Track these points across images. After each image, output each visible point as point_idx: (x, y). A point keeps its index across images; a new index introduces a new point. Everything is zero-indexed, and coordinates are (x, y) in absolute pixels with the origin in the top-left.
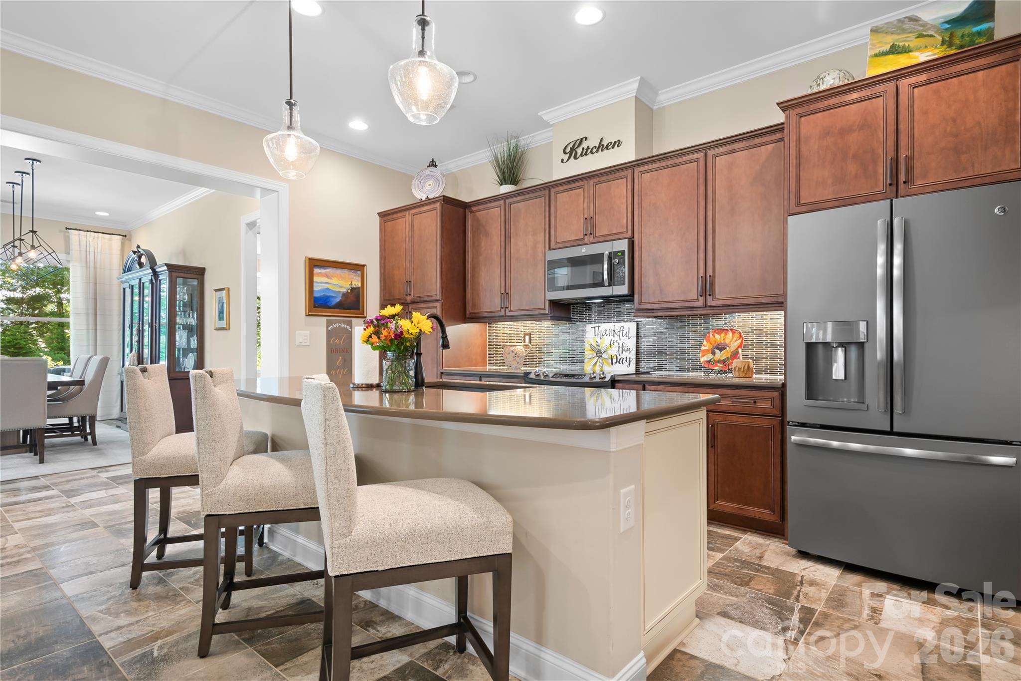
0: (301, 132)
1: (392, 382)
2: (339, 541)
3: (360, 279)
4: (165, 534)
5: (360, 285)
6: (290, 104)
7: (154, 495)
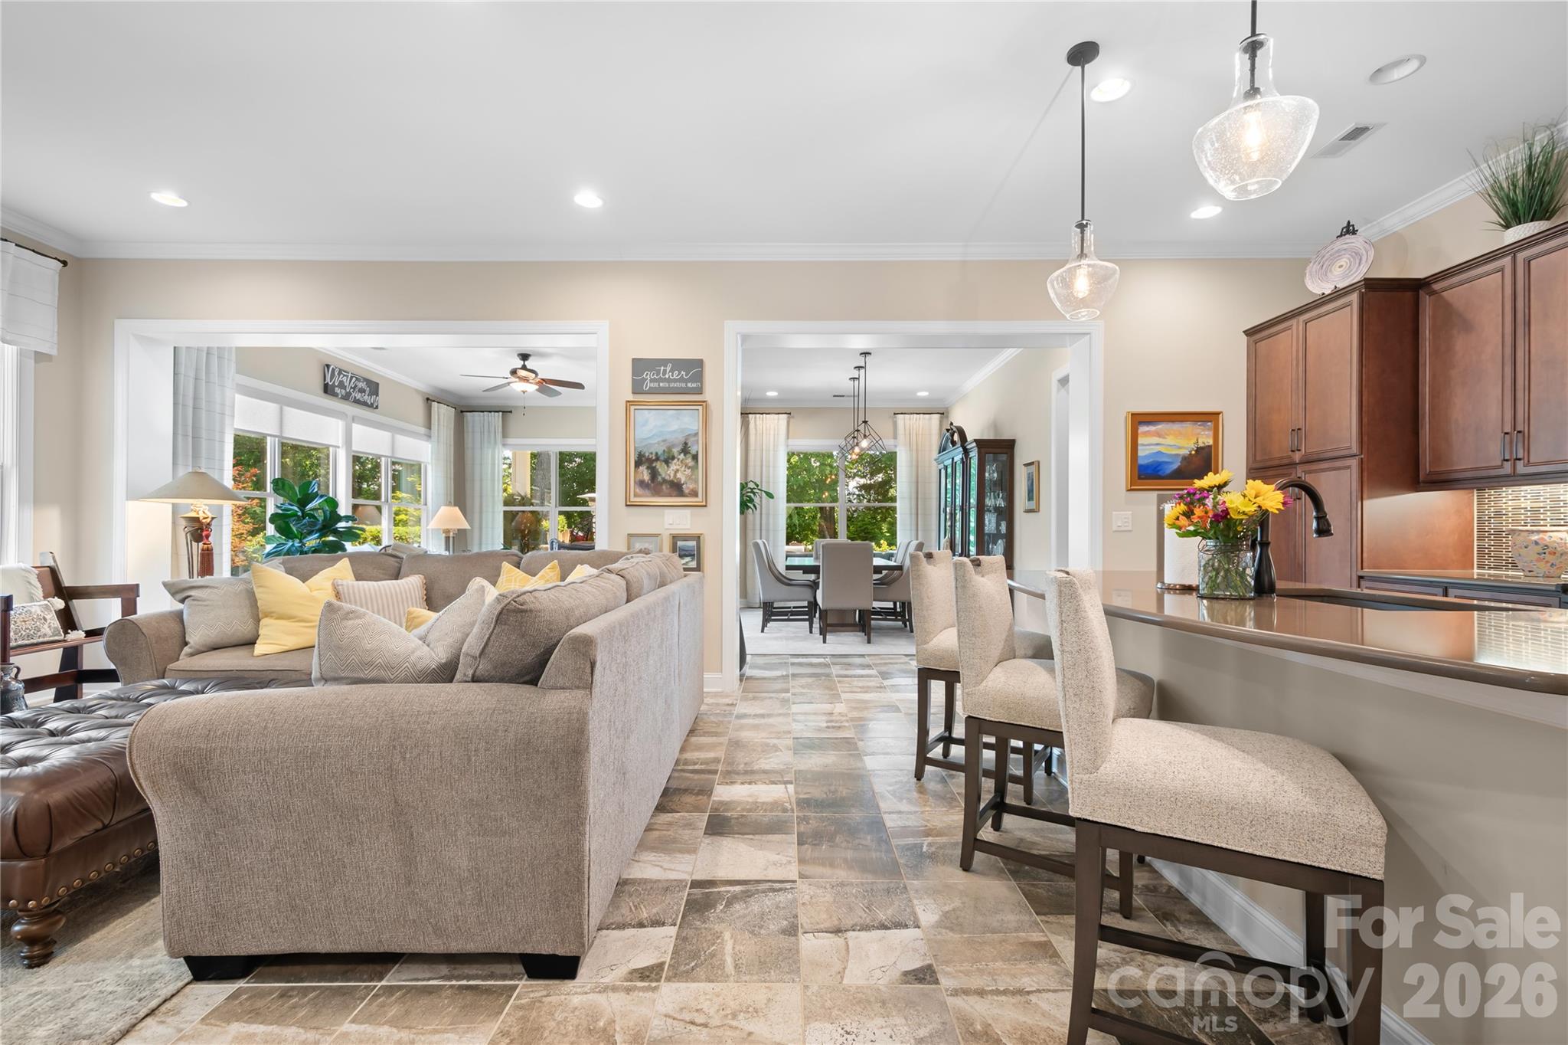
0: (1094, 258)
1: (1213, 584)
2: (1081, 776)
3: (1211, 433)
4: (950, 733)
5: (1211, 442)
6: (1082, 227)
7: (937, 689)
